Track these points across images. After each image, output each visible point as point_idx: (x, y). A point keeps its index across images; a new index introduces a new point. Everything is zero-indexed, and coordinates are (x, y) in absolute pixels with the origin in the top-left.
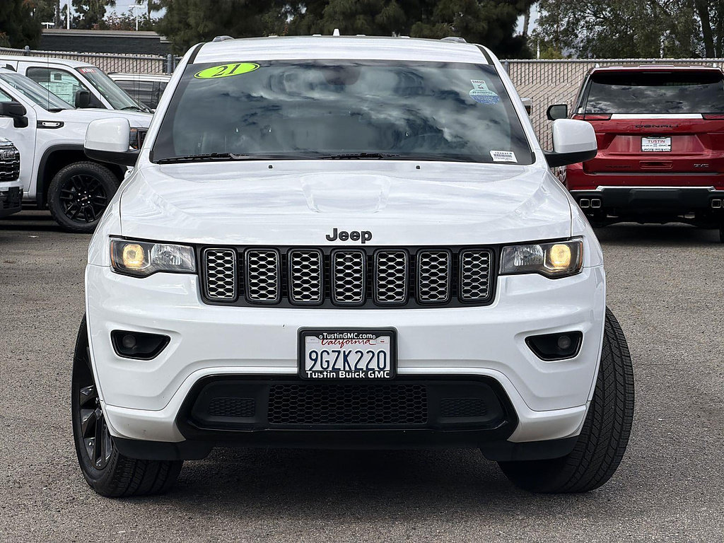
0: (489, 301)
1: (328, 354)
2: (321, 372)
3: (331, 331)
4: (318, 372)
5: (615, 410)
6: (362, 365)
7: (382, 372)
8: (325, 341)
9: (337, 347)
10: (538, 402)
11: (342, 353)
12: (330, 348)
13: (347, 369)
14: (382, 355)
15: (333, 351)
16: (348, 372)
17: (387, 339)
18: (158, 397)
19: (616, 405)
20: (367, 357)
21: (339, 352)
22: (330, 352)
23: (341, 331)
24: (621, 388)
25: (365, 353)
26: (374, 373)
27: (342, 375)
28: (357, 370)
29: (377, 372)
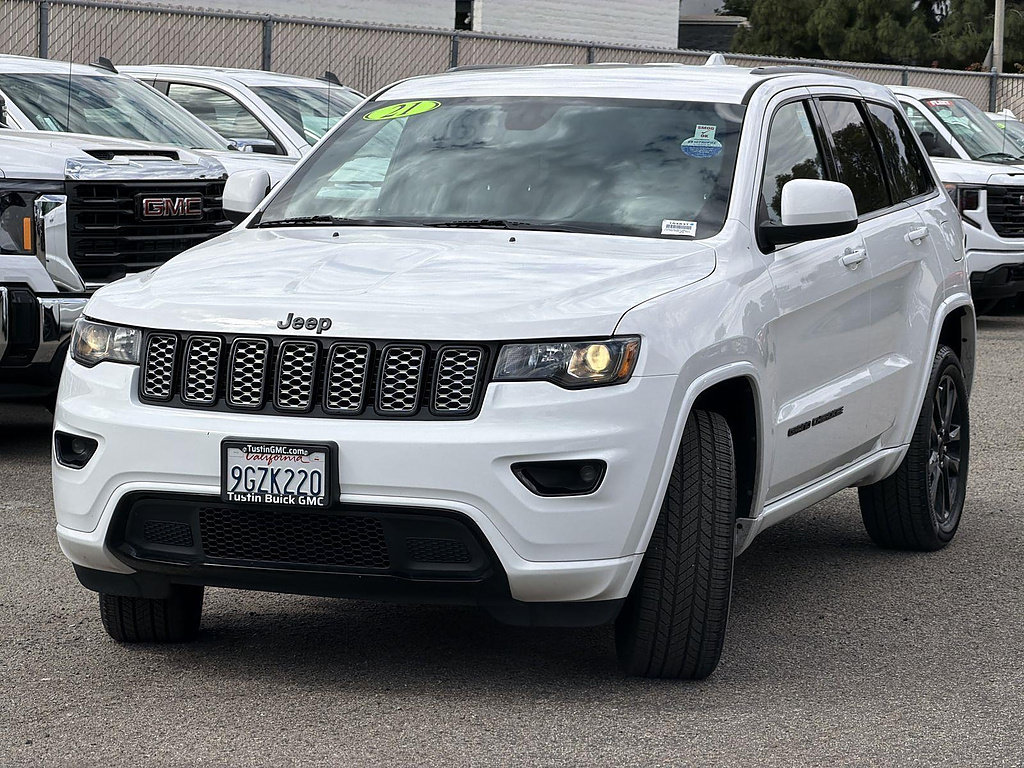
0: (472, 413)
1: (254, 471)
2: (245, 494)
3: (256, 442)
4: (241, 493)
5: (696, 569)
6: (293, 489)
7: (315, 499)
8: (250, 455)
9: (264, 464)
10: (535, 550)
11: (270, 471)
12: (256, 464)
13: (276, 492)
14: (316, 476)
15: (259, 469)
16: (276, 496)
17: (322, 456)
18: (87, 514)
19: (697, 562)
20: (299, 478)
21: (266, 470)
22: (256, 469)
23: (269, 443)
24: (706, 541)
25: (296, 472)
26: (305, 498)
27: (269, 499)
28: (287, 494)
29: (308, 498)
